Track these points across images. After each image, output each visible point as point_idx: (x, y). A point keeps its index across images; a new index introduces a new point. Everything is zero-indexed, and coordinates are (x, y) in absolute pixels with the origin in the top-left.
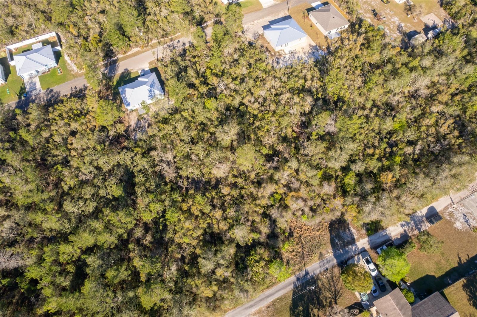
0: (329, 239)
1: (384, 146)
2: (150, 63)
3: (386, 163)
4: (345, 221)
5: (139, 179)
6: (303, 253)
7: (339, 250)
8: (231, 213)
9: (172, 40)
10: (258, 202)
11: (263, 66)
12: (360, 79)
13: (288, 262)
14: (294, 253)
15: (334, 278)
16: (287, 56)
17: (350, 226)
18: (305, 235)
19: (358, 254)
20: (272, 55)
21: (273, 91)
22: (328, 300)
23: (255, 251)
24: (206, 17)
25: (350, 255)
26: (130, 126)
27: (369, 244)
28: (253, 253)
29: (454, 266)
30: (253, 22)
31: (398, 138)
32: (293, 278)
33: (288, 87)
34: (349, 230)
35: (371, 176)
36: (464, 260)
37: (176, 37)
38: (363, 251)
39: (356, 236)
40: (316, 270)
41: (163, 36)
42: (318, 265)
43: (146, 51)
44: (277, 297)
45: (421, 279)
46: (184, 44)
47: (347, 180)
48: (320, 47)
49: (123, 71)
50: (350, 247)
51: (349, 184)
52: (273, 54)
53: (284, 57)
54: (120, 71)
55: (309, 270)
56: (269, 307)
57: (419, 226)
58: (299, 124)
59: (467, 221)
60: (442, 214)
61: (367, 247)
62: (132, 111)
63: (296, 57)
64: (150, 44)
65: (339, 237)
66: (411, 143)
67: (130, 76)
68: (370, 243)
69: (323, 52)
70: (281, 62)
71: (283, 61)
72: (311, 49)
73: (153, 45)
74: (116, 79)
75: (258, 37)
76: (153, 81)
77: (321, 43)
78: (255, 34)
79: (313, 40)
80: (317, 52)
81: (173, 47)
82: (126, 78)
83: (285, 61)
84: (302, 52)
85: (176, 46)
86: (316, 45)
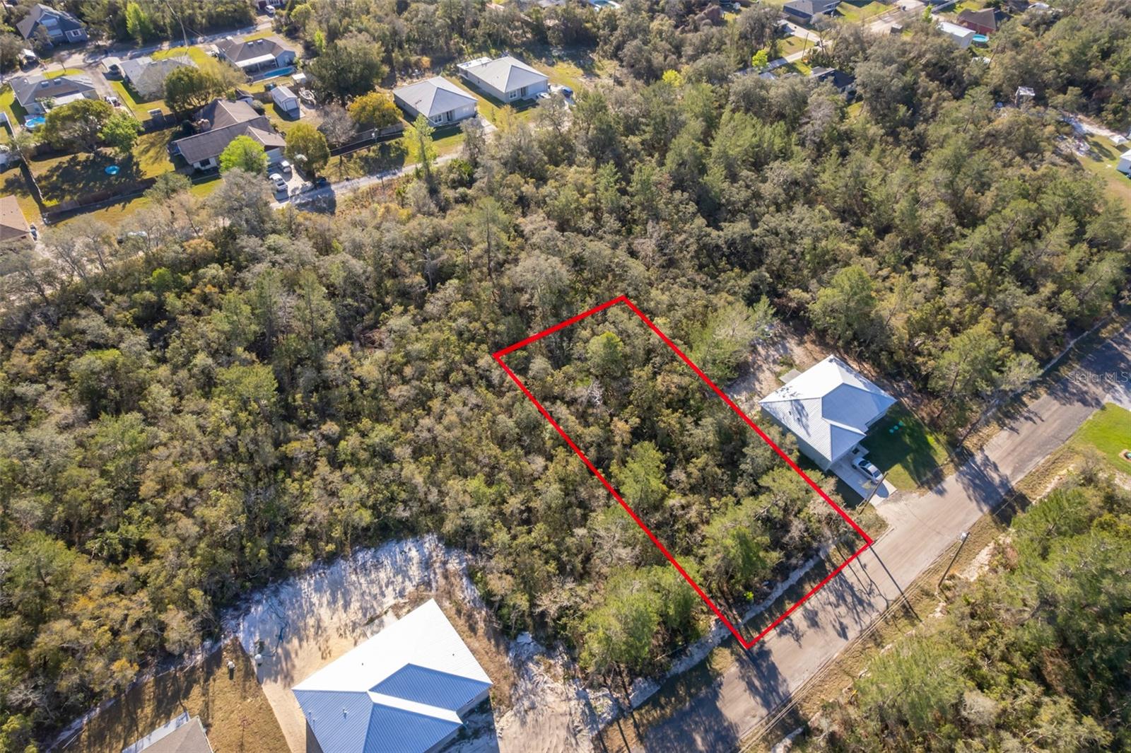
0: (337, 206)
2: (880, 523)
7: (323, 198)
9: (875, 637)
15: (338, 175)
19: (292, 196)
25: (307, 194)
26: (798, 345)
32: (402, 174)
36: (119, 206)
38: (282, 200)
40: (366, 180)
42: (361, 183)
43: (934, 570)
46: (813, 620)
48: (248, 673)
49: (945, 486)
50: (303, 202)
55: (377, 180)
67: (906, 467)
69: (241, 635)
70: (415, 571)
71: (406, 576)
72: (287, 655)
73: (926, 601)
74: (941, 455)
75: (514, 685)
76: (806, 427)
77: (233, 696)
78: (533, 707)
79: (268, 706)
80: (267, 642)
81: (845, 601)
82: (914, 461)
83: (400, 578)
84: (332, 632)
85: (837, 606)
86: (259, 682)
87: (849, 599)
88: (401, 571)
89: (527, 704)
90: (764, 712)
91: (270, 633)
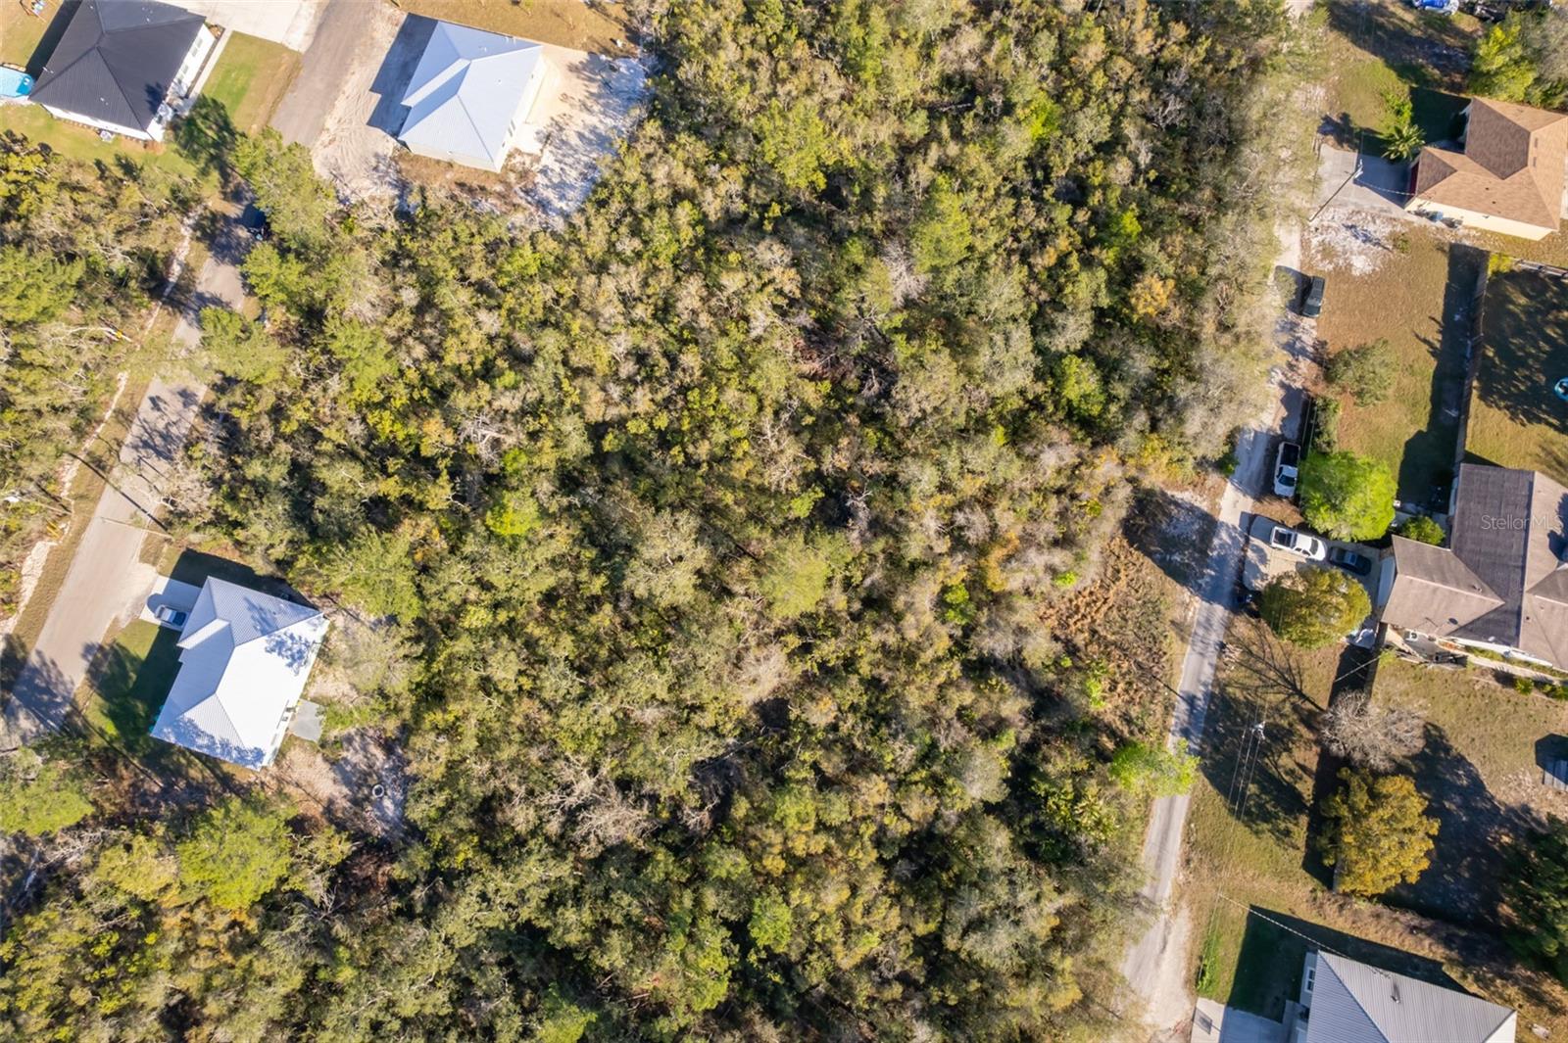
0: (1160, 572)
1: (1062, 213)
2: (149, 556)
3: (1108, 256)
4: (1150, 493)
5: (572, 925)
6: (1139, 665)
7: (1203, 575)
8: (901, 753)
9: (124, 417)
10: (927, 656)
11: (526, 259)
12: (828, 68)
13: (1127, 719)
14: (1121, 686)
15: (1254, 649)
16: (548, 160)
17: (1169, 493)
18: (1099, 617)
19: (1247, 541)
20: (501, 196)
21: (640, 311)
22: (1287, 708)
23: (1044, 777)
24: (153, 241)
25: (1233, 562)
26: (331, 802)
27: (1245, 494)
28: (1044, 786)
29: (1431, 371)
30: (323, 129)
31: (1070, 160)
32: (1173, 742)
33: (664, 262)
34: (1177, 504)
35: (1110, 326)
36: (1435, 337)
37: (130, 395)
38: (1250, 522)
39: (1204, 505)
40: (1200, 672)
41: (79, 432)
42: (1195, 657)
43: (79, 533)
44: (1182, 821)
45: (1404, 464)
46: (185, 395)
47: (1072, 392)
48: (606, 52)
49: (84, 664)
50: (1216, 542)
51: (1085, 397)
52: (499, 188)
53: (544, 172)
54: (75, 675)
55: (1186, 688)
56: (1188, 861)
57: (1298, 345)
58: (802, 342)
59: (1367, 239)
60: (1311, 268)
61: (1248, 504)
62: (280, 755)
63: (574, 141)
64: (64, 494)
65: (1171, 544)
66: (1107, 149)
67: (134, 659)
68: (1245, 487)
69: (634, 62)
70: (550, 194)
71: (555, 187)
72: (591, 80)
73: (82, 491)
74: (94, 711)
75: (399, 172)
76: (252, 607)
77: (598, 34)
78: (376, 169)
79: (566, 45)
80: (615, 75)
81: (161, 435)
82: (125, 677)
83: (556, 180)
84: (575, 112)
85: (168, 424)
86: (591, 53)
87: (158, 441)
88: (561, 187)
89: (382, 167)
90: (200, 289)
91: (618, 80)
